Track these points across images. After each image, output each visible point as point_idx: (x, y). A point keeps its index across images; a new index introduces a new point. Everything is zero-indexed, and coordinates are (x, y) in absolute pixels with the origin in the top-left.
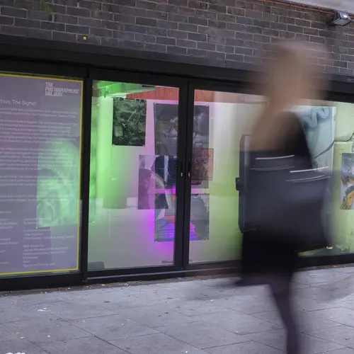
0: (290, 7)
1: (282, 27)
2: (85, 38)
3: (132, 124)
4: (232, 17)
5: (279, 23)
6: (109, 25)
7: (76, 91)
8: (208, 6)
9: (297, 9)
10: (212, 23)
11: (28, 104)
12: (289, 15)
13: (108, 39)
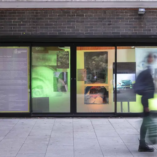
0: (116, 10)
1: (113, 18)
2: (24, 33)
3: (64, 60)
4: (87, 18)
5: (111, 17)
6: (34, 28)
7: (26, 51)
8: (76, 15)
9: (121, 10)
10: (77, 22)
11: (9, 57)
12: (116, 13)
13: (33, 32)
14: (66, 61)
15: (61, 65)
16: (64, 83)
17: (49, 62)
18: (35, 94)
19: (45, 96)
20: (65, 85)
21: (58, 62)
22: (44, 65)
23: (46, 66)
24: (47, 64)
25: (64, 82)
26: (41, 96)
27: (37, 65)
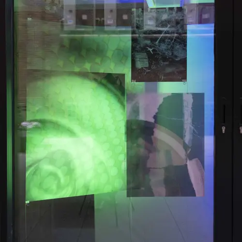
14: (172, 47)
15: (149, 68)
16: (182, 153)
17: (98, 60)
18: (40, 186)
19: (80, 193)
20: (189, 163)
21: (138, 56)
22: (77, 70)
23: (84, 75)
24: (88, 66)
25: (185, 147)
26: (66, 193)
27: (48, 68)
